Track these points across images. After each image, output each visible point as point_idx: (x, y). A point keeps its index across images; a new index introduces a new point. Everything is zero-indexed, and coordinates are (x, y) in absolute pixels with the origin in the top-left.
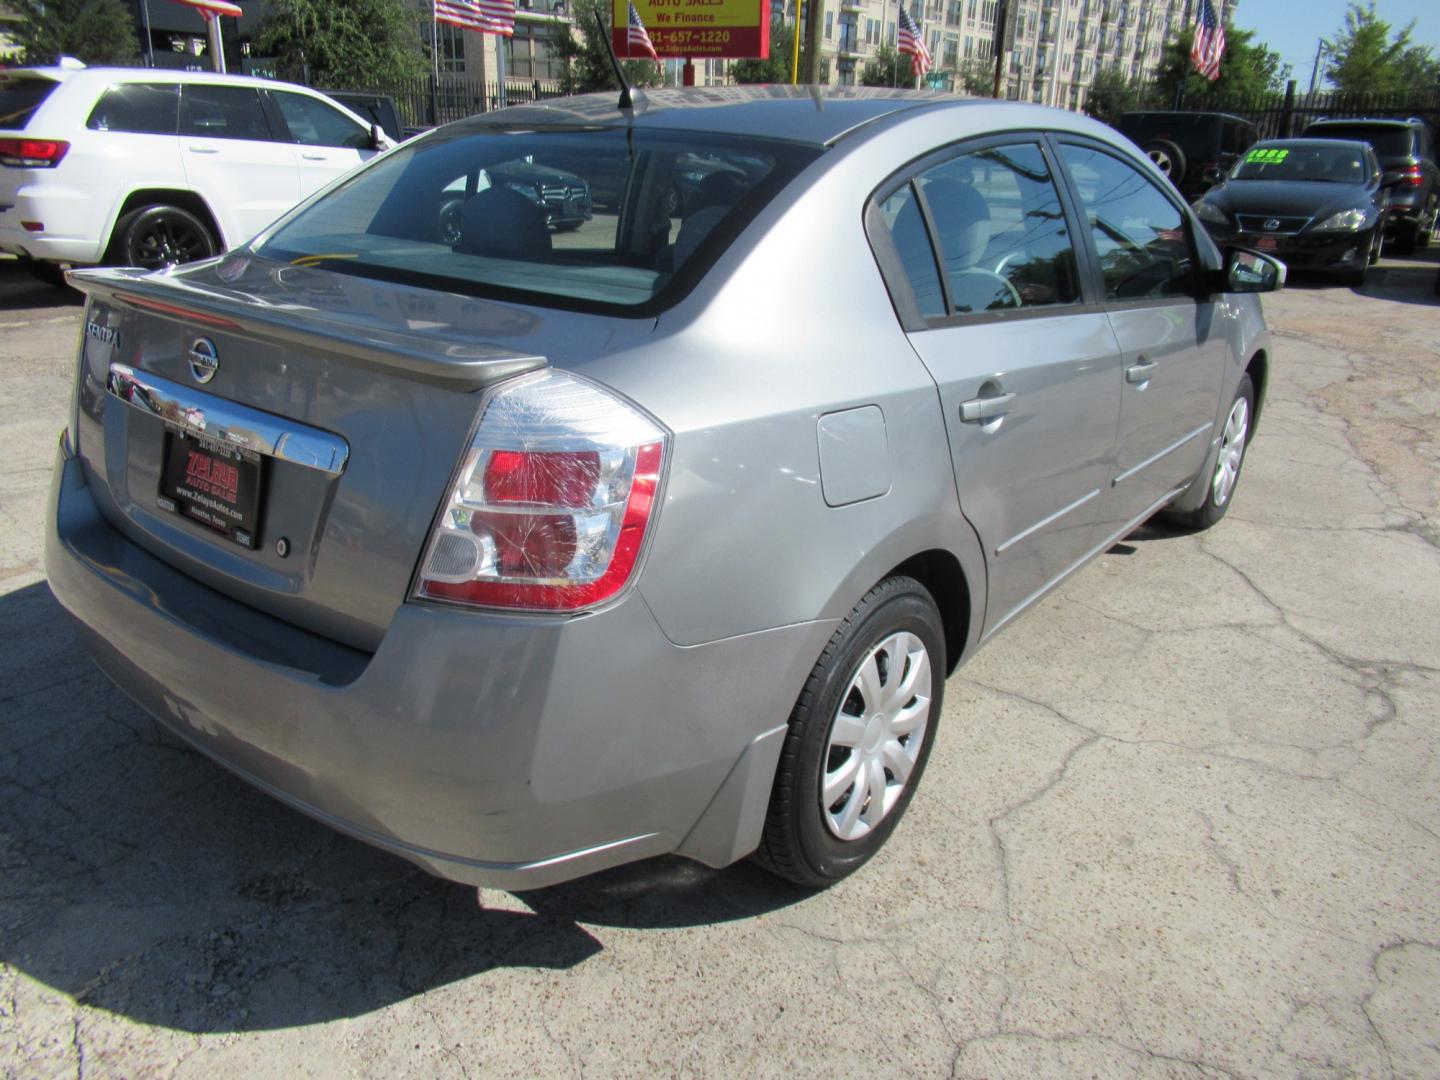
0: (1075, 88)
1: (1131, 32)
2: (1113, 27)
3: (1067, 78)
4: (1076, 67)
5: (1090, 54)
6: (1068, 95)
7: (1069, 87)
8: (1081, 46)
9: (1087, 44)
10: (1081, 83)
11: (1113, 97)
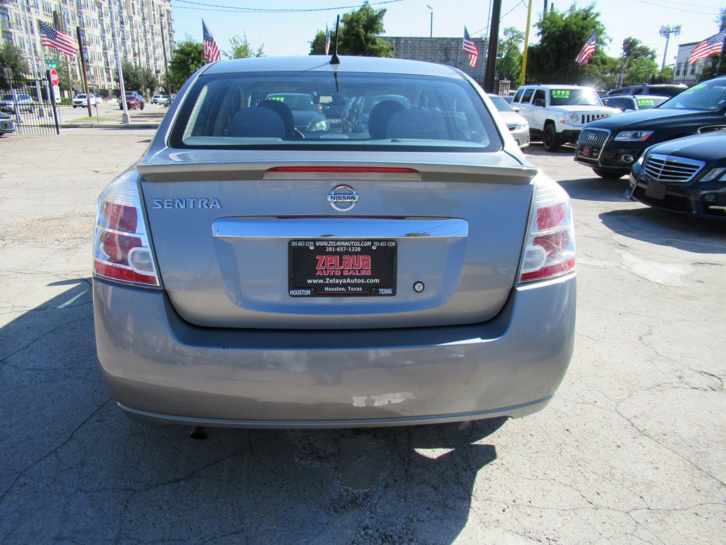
0: (108, 70)
1: (129, 43)
2: (119, 40)
3: (102, 64)
4: (105, 59)
5: (111, 53)
6: (105, 74)
7: (104, 69)
8: (105, 49)
9: (108, 48)
10: (110, 67)
11: (129, 74)
